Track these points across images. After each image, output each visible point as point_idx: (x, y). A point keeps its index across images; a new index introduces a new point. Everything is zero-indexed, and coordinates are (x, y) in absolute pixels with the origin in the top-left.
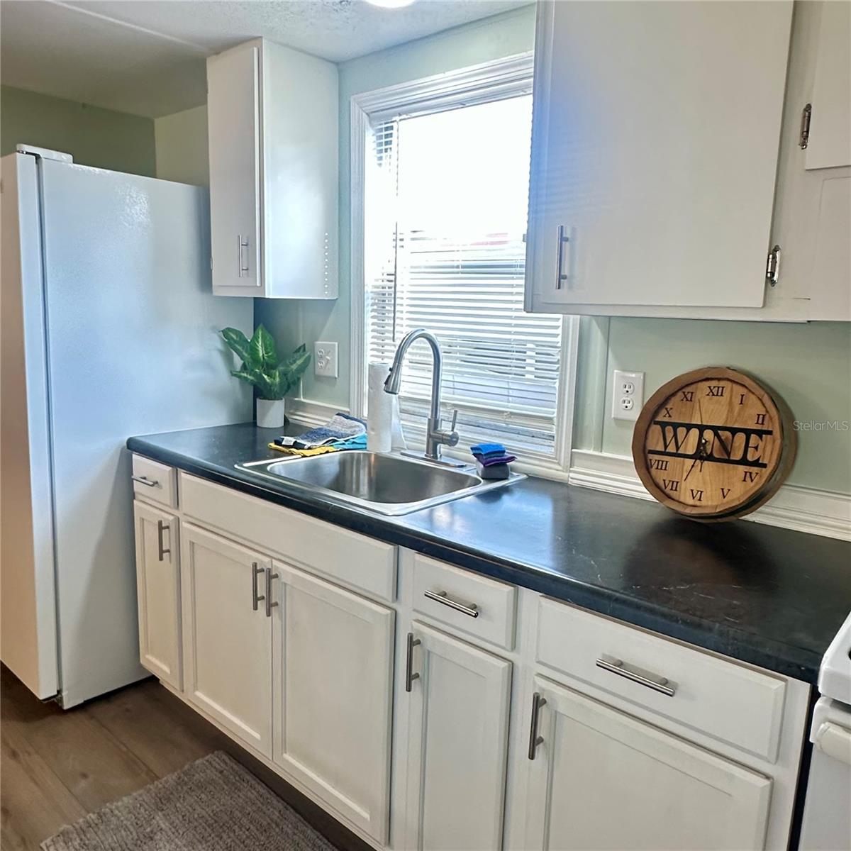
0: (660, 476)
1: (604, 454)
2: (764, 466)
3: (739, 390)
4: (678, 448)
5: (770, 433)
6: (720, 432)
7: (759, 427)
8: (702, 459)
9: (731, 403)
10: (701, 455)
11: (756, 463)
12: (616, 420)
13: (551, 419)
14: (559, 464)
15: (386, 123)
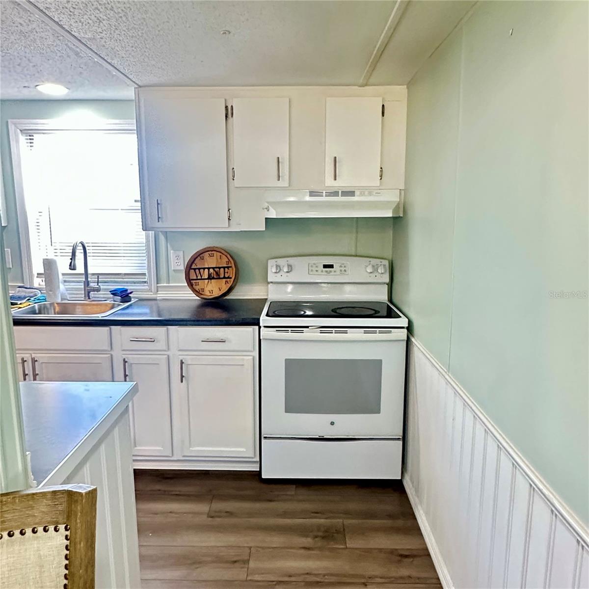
0: (197, 288)
1: (170, 285)
2: (231, 278)
3: (219, 254)
4: (201, 277)
5: (231, 267)
6: (215, 269)
7: (227, 266)
8: (211, 279)
9: (217, 259)
10: (210, 278)
11: (229, 278)
12: (174, 270)
13: (145, 274)
14: (152, 292)
15: (30, 136)
